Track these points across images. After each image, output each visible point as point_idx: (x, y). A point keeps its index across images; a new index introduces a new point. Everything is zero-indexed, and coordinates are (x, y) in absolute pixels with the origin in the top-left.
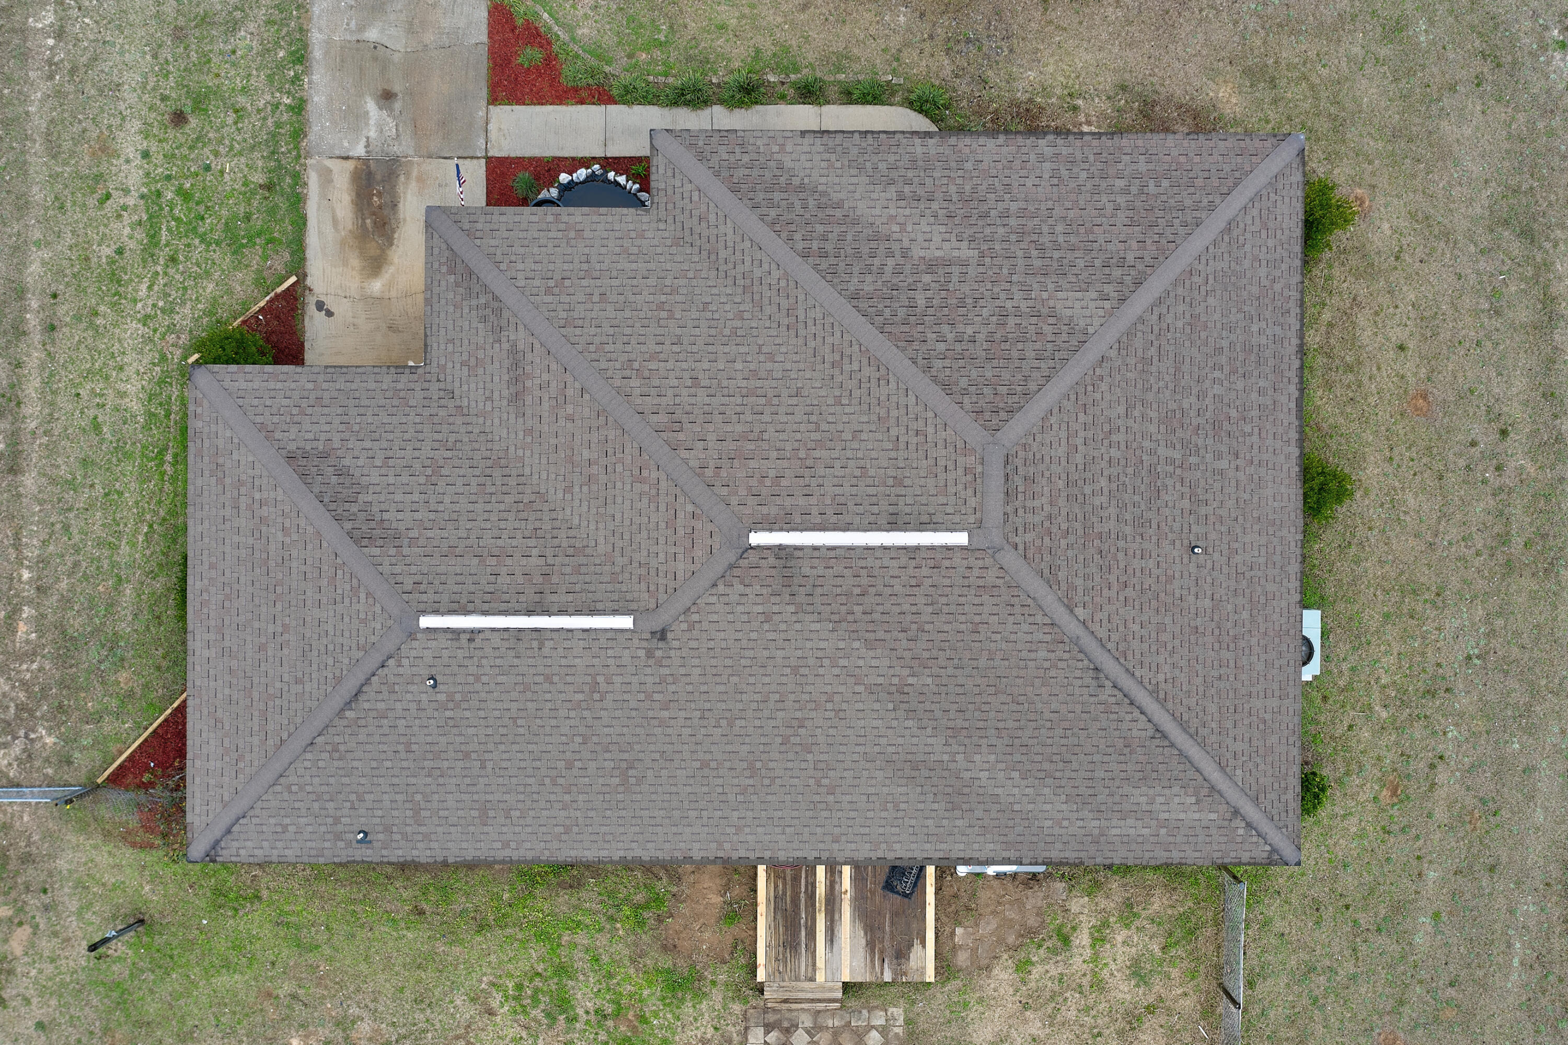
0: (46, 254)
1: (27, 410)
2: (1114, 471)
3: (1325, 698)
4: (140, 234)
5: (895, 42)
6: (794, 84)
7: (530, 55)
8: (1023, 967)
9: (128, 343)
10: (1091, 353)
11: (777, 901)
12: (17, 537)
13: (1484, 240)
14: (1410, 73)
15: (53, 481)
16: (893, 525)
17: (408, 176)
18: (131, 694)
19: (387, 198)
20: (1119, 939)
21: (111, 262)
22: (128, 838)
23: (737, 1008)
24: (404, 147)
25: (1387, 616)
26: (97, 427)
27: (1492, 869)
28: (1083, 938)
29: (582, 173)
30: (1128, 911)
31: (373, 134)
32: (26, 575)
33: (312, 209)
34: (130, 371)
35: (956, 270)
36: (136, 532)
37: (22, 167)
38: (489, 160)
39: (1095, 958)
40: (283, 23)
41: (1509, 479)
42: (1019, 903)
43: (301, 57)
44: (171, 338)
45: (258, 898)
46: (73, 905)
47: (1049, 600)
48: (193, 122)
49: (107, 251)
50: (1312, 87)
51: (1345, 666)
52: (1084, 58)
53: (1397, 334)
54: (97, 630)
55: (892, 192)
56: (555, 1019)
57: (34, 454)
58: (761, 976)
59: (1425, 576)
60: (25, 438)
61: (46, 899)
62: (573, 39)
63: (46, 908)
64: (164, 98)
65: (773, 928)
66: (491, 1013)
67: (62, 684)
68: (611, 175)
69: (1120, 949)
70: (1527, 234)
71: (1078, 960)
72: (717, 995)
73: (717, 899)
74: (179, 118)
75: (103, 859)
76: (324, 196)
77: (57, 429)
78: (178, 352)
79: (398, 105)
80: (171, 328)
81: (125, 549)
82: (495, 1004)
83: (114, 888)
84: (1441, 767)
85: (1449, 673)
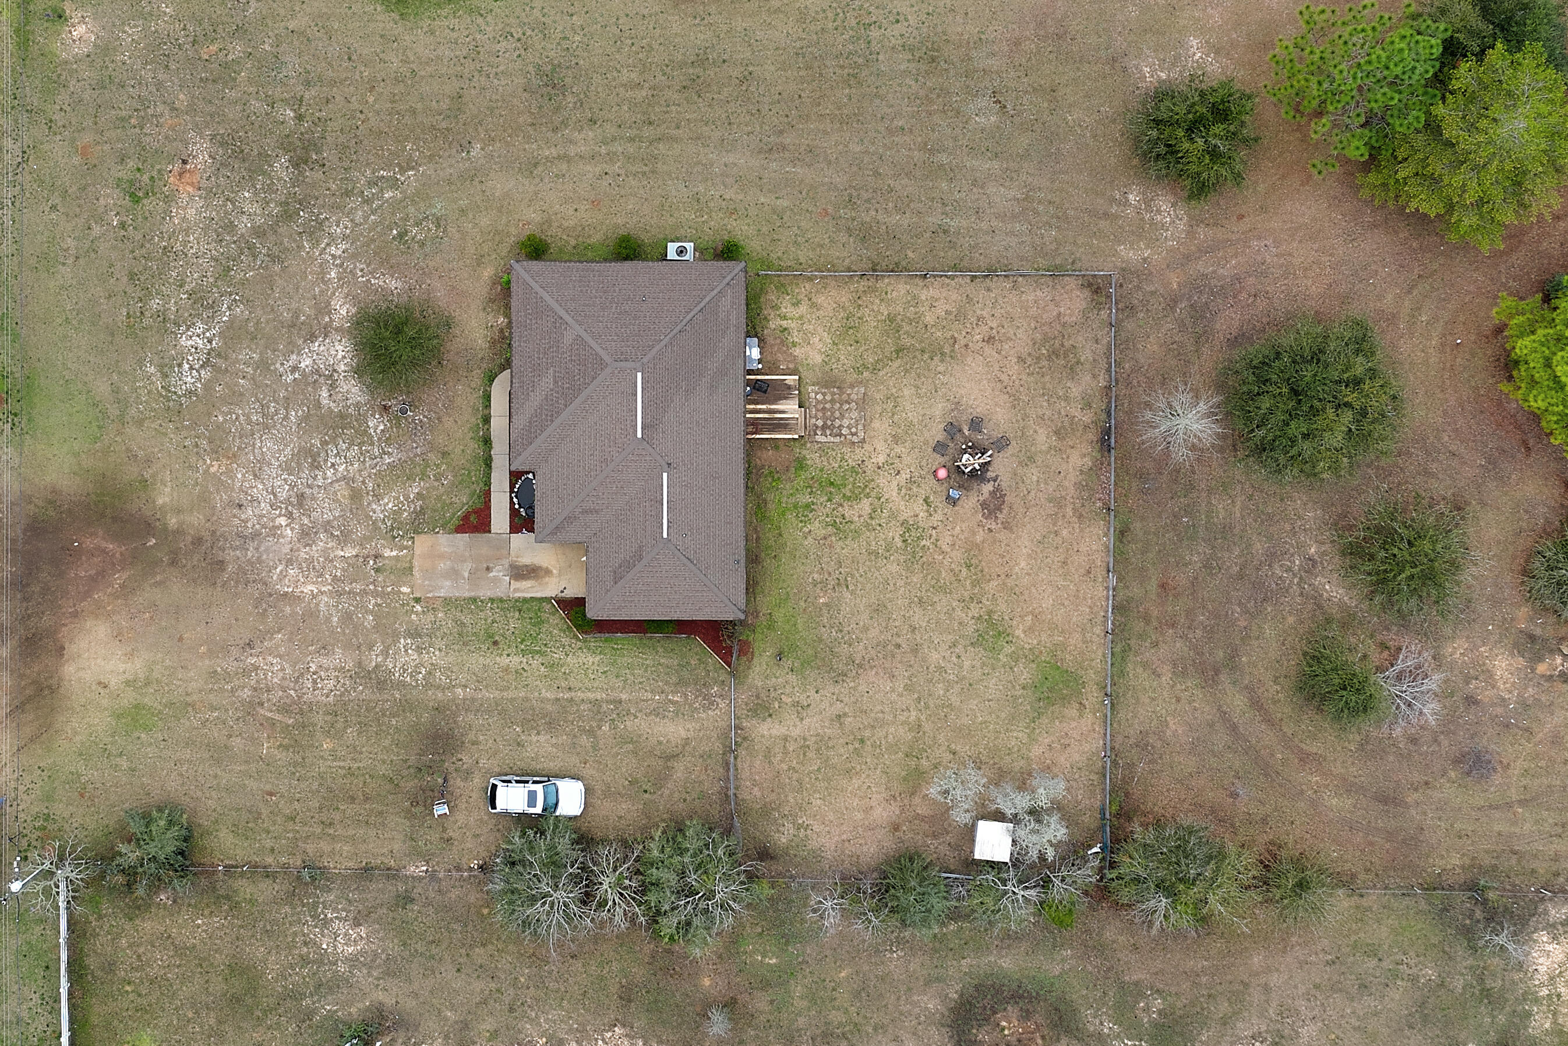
0: (544, 691)
1: (599, 698)
2: (619, 326)
3: (700, 238)
4: (537, 657)
5: (469, 390)
6: (483, 426)
7: (473, 518)
8: (794, 344)
9: (575, 661)
10: (584, 335)
11: (770, 431)
12: (644, 701)
13: (537, 180)
14: (478, 207)
15: (624, 688)
16: (636, 395)
17: (516, 561)
18: (699, 660)
19: (524, 569)
20: (784, 310)
21: (546, 667)
22: (750, 660)
23: (809, 445)
24: (506, 562)
25: (671, 216)
26: (605, 672)
27: (760, 178)
28: (784, 323)
29: (515, 500)
30: (775, 307)
31: (502, 574)
32: (657, 697)
33: (528, 595)
34: (585, 661)
35: (557, 374)
36: (642, 658)
37: (513, 700)
38: (510, 533)
39: (792, 319)
40: (462, 606)
41: (622, 172)
42: (772, 346)
43: (474, 600)
44: (573, 645)
45: (770, 614)
46: (774, 680)
47: (657, 348)
48: (497, 638)
49: (542, 669)
50: (484, 242)
51: (689, 231)
52: (474, 323)
53: (571, 212)
54: (677, 671)
55: (531, 394)
56: (813, 509)
57: (614, 695)
58: (796, 436)
59: (657, 202)
60: (609, 698)
61: (772, 689)
62: (467, 504)
63: (775, 690)
64: (488, 649)
65: (779, 432)
66: (810, 531)
67: (696, 684)
68: (516, 490)
69: (788, 310)
70: (536, 165)
71: (792, 325)
72: (804, 452)
73: (771, 452)
74: (495, 643)
75: (757, 669)
76: (523, 591)
77: (605, 686)
78: (578, 643)
79: (491, 565)
80: (570, 646)
81: (648, 662)
82: (807, 530)
83: (768, 665)
84: (724, 197)
85: (691, 193)
